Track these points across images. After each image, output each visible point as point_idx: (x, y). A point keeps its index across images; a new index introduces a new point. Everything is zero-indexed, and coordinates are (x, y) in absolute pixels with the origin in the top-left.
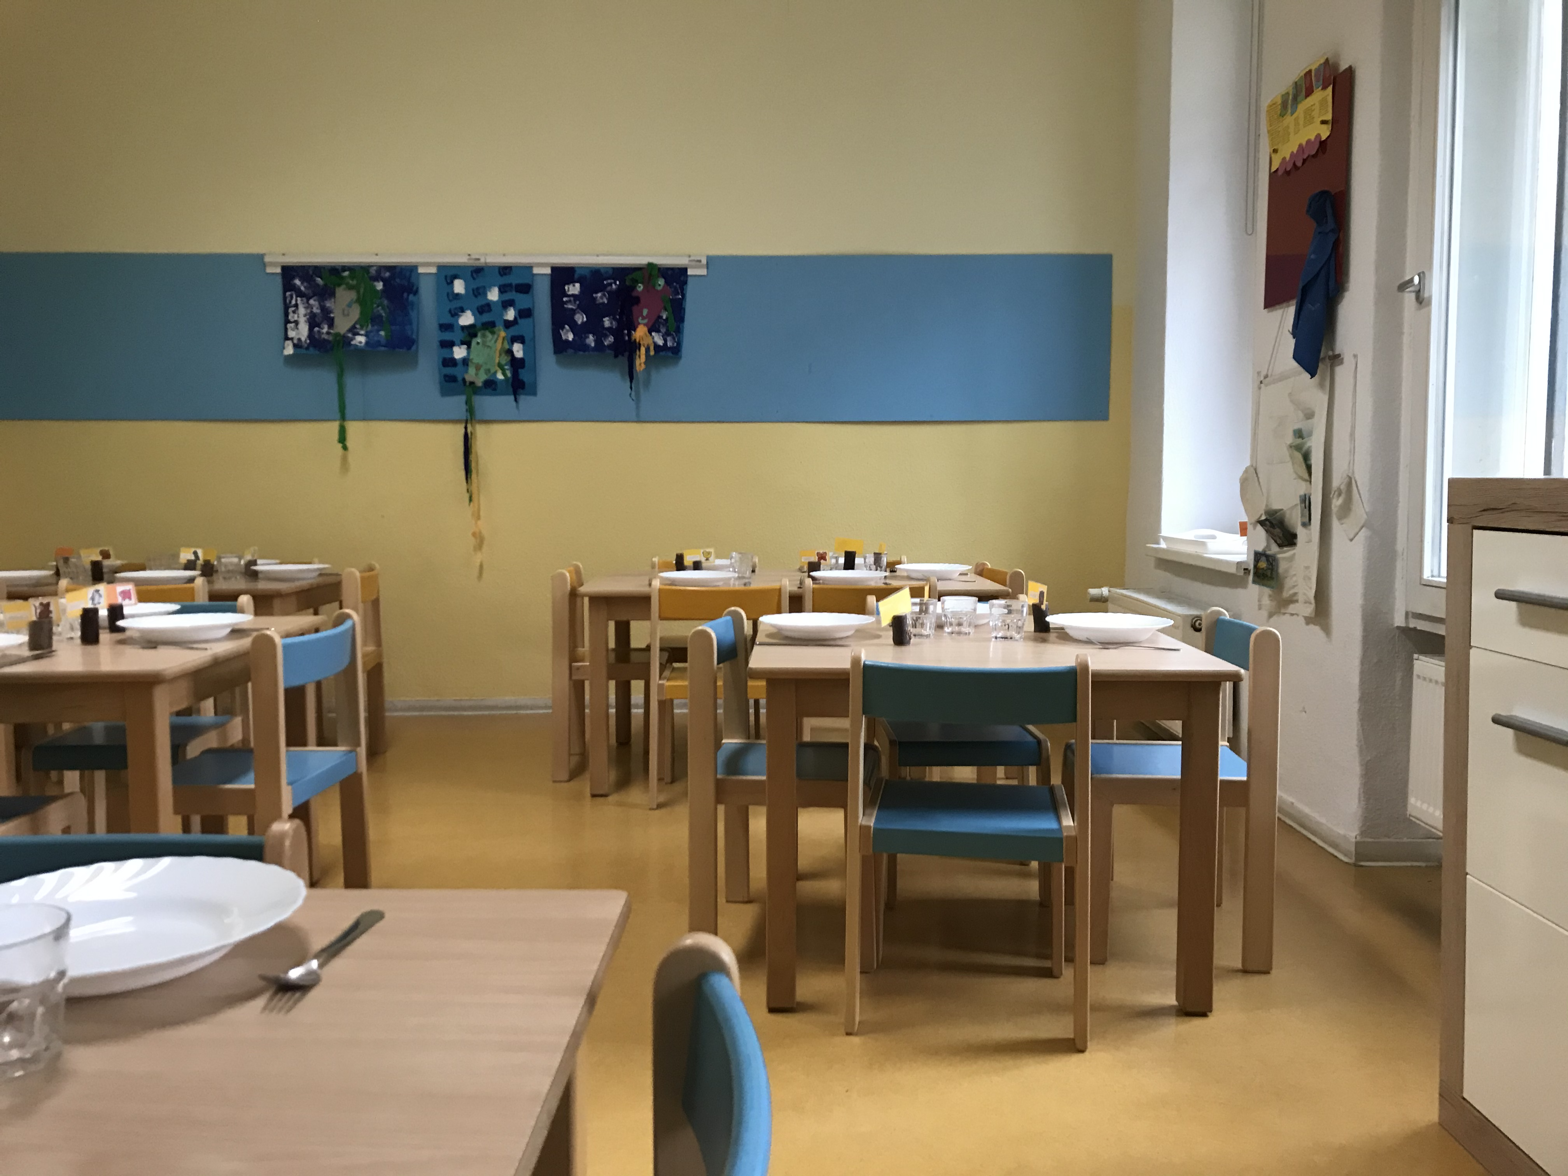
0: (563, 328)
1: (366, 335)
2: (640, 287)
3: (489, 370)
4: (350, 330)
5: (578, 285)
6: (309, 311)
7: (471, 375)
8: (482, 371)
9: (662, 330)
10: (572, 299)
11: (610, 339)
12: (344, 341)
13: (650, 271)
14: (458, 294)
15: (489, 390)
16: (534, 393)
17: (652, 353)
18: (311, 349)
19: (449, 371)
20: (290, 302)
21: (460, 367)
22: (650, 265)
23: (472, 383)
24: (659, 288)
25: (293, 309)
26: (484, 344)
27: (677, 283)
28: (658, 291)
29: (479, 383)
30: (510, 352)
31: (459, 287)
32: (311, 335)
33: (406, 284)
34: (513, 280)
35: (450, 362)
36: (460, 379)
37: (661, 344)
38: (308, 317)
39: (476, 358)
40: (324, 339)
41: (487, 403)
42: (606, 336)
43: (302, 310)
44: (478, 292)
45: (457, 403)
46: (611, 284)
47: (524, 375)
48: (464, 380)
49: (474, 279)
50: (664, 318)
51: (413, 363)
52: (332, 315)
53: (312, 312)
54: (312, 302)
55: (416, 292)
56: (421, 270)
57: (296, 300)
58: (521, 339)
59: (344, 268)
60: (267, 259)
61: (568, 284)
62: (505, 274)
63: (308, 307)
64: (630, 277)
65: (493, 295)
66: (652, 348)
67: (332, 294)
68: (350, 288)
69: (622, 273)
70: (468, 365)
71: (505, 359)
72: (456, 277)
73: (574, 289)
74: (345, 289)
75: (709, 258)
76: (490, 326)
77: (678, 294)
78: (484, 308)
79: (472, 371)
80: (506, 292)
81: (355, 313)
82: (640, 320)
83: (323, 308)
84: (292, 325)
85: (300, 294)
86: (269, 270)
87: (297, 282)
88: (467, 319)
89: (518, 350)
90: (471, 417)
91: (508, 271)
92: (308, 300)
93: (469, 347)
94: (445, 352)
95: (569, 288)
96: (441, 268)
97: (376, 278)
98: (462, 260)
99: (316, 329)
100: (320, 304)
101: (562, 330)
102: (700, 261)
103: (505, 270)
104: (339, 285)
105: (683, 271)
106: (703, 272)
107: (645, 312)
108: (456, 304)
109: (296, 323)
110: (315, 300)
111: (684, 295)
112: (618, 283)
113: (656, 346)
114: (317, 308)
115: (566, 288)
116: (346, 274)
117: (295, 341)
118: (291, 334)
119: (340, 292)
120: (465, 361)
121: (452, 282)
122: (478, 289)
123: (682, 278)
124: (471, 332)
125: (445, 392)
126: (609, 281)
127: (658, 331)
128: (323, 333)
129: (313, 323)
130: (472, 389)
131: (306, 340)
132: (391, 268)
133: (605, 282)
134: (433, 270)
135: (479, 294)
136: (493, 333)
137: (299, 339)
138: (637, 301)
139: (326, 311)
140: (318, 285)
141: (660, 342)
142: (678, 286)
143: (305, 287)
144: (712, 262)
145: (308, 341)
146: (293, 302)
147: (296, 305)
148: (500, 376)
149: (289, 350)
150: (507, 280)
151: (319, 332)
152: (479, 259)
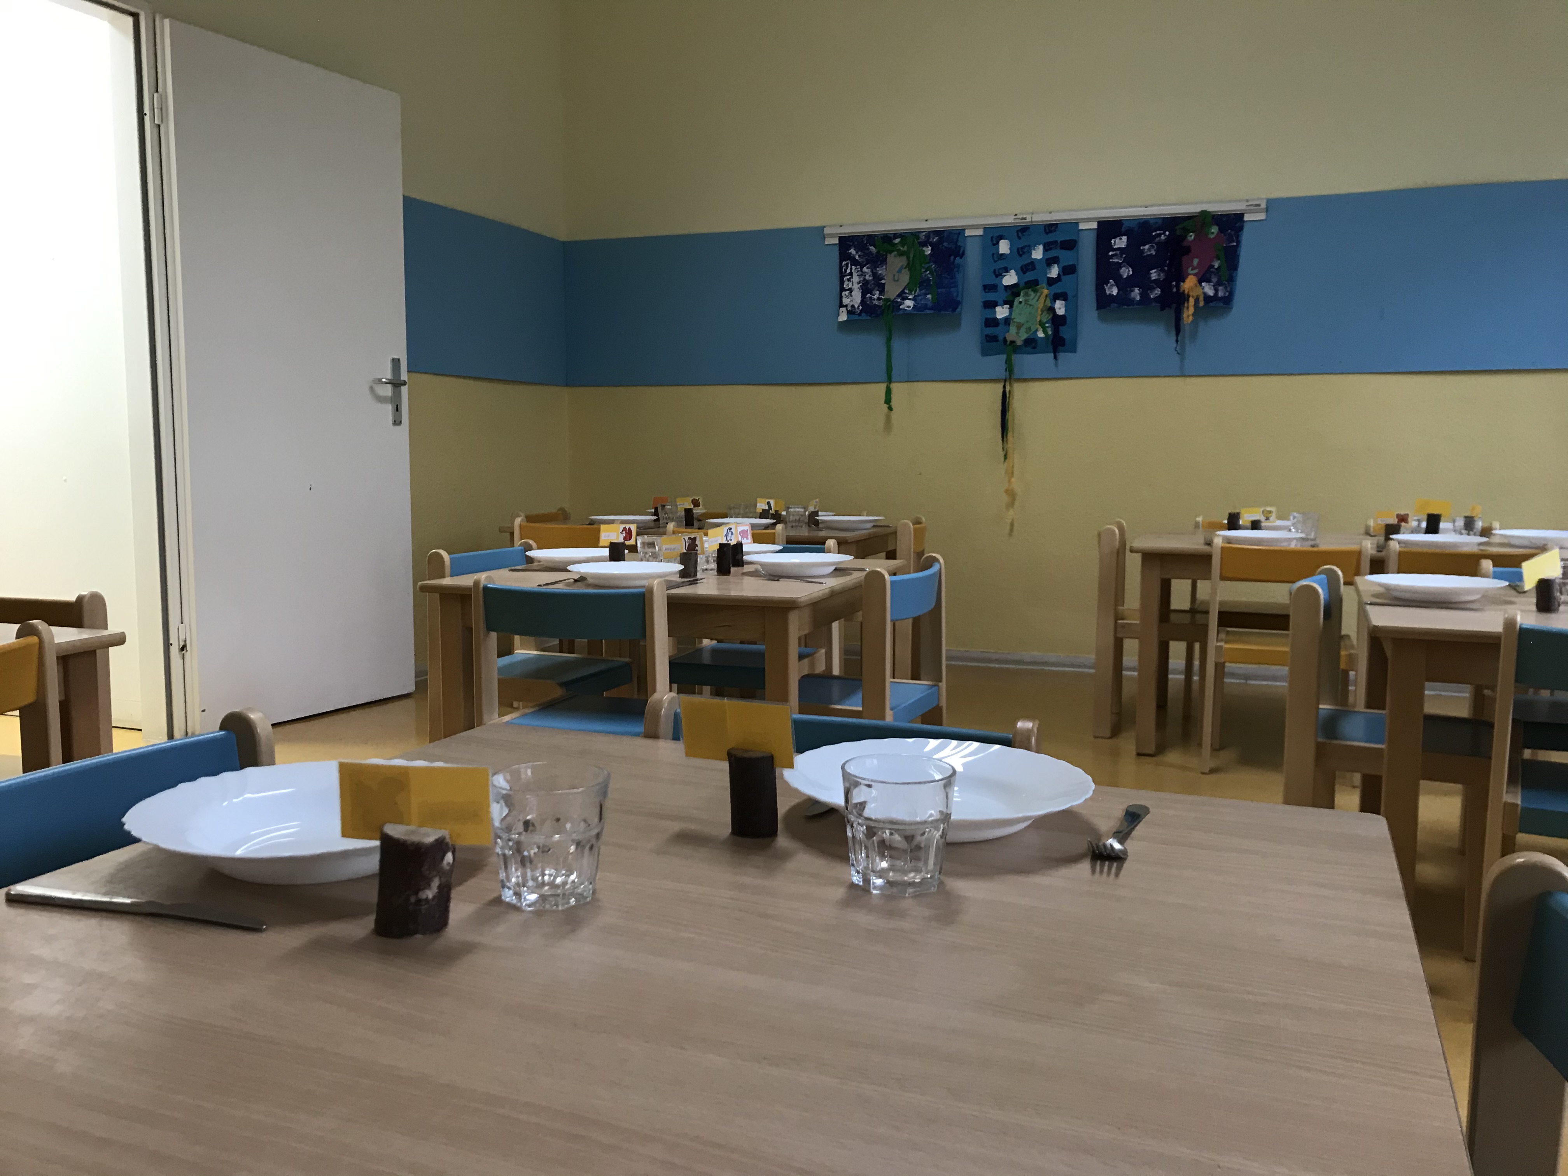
0: (1107, 283)
1: (913, 299)
2: (1191, 237)
3: (1030, 329)
4: (899, 296)
5: (1124, 238)
6: (862, 279)
7: (1012, 334)
8: (1023, 330)
9: (1213, 280)
10: (1118, 252)
11: (1156, 292)
12: (894, 306)
13: (1203, 220)
14: (1002, 254)
15: (1029, 349)
16: (1074, 350)
17: (1202, 304)
18: (863, 314)
19: (990, 331)
20: (846, 271)
21: (1001, 326)
22: (1204, 213)
23: (1013, 342)
24: (1212, 236)
25: (848, 277)
26: (1026, 302)
27: (1232, 230)
28: (1211, 239)
29: (1019, 342)
30: (1052, 310)
31: (1004, 247)
32: (863, 302)
33: (953, 247)
34: (1059, 237)
35: (992, 322)
36: (1001, 338)
37: (1212, 295)
38: (861, 284)
39: (1017, 318)
40: (875, 304)
41: (1027, 362)
42: (1153, 289)
43: (856, 279)
44: (1022, 251)
45: (997, 362)
46: (1161, 234)
47: (1064, 332)
48: (1005, 340)
49: (1019, 238)
50: (1216, 266)
51: (956, 324)
52: (883, 282)
53: (864, 279)
54: (865, 269)
55: (962, 255)
56: (968, 233)
57: (851, 269)
58: (1063, 296)
59: (896, 235)
60: (827, 231)
61: (1115, 237)
62: (1051, 232)
63: (863, 274)
64: (1181, 226)
65: (1038, 254)
66: (1201, 298)
67: (884, 261)
68: (901, 254)
69: (1171, 222)
70: (1009, 324)
71: (1046, 317)
72: (1001, 237)
73: (1121, 242)
74: (895, 256)
75: (1269, 202)
76: (1033, 285)
77: (1233, 241)
78: (1028, 267)
79: (1013, 329)
80: (1050, 249)
81: (905, 278)
82: (1190, 271)
83: (875, 275)
84: (847, 292)
85: (855, 263)
86: (828, 241)
87: (853, 251)
88: (1010, 279)
89: (1060, 308)
90: (1010, 376)
91: (1053, 228)
92: (862, 268)
93: (1011, 307)
94: (988, 314)
95: (1115, 241)
96: (987, 229)
97: (924, 244)
98: (1009, 220)
99: (868, 295)
100: (872, 271)
101: (1107, 285)
102: (1259, 205)
103: (1051, 228)
104: (891, 252)
105: (1239, 216)
106: (1262, 216)
107: (1196, 262)
108: (1001, 264)
109: (851, 290)
110: (868, 268)
111: (1238, 243)
112: (1167, 233)
113: (1207, 299)
114: (870, 276)
115: (1113, 241)
116: (897, 241)
117: (849, 308)
118: (845, 301)
119: (891, 258)
120: (1007, 321)
121: (998, 243)
122: (1023, 248)
123: (1238, 225)
124: (1014, 291)
125: (985, 353)
126: (1158, 232)
127: (1208, 281)
128: (874, 299)
129: (866, 289)
130: (1012, 348)
131: (859, 306)
132: (939, 233)
133: (1154, 234)
134: (980, 232)
135: (1024, 253)
136: (1035, 291)
137: (853, 306)
138: (1187, 250)
139: (877, 278)
140: (871, 253)
141: (1211, 292)
142: (1233, 233)
143: (859, 256)
144: (1272, 205)
145: (861, 308)
146: (848, 271)
147: (851, 274)
148: (1041, 334)
149: (843, 317)
150: (1051, 238)
151: (871, 298)
152: (1025, 219)
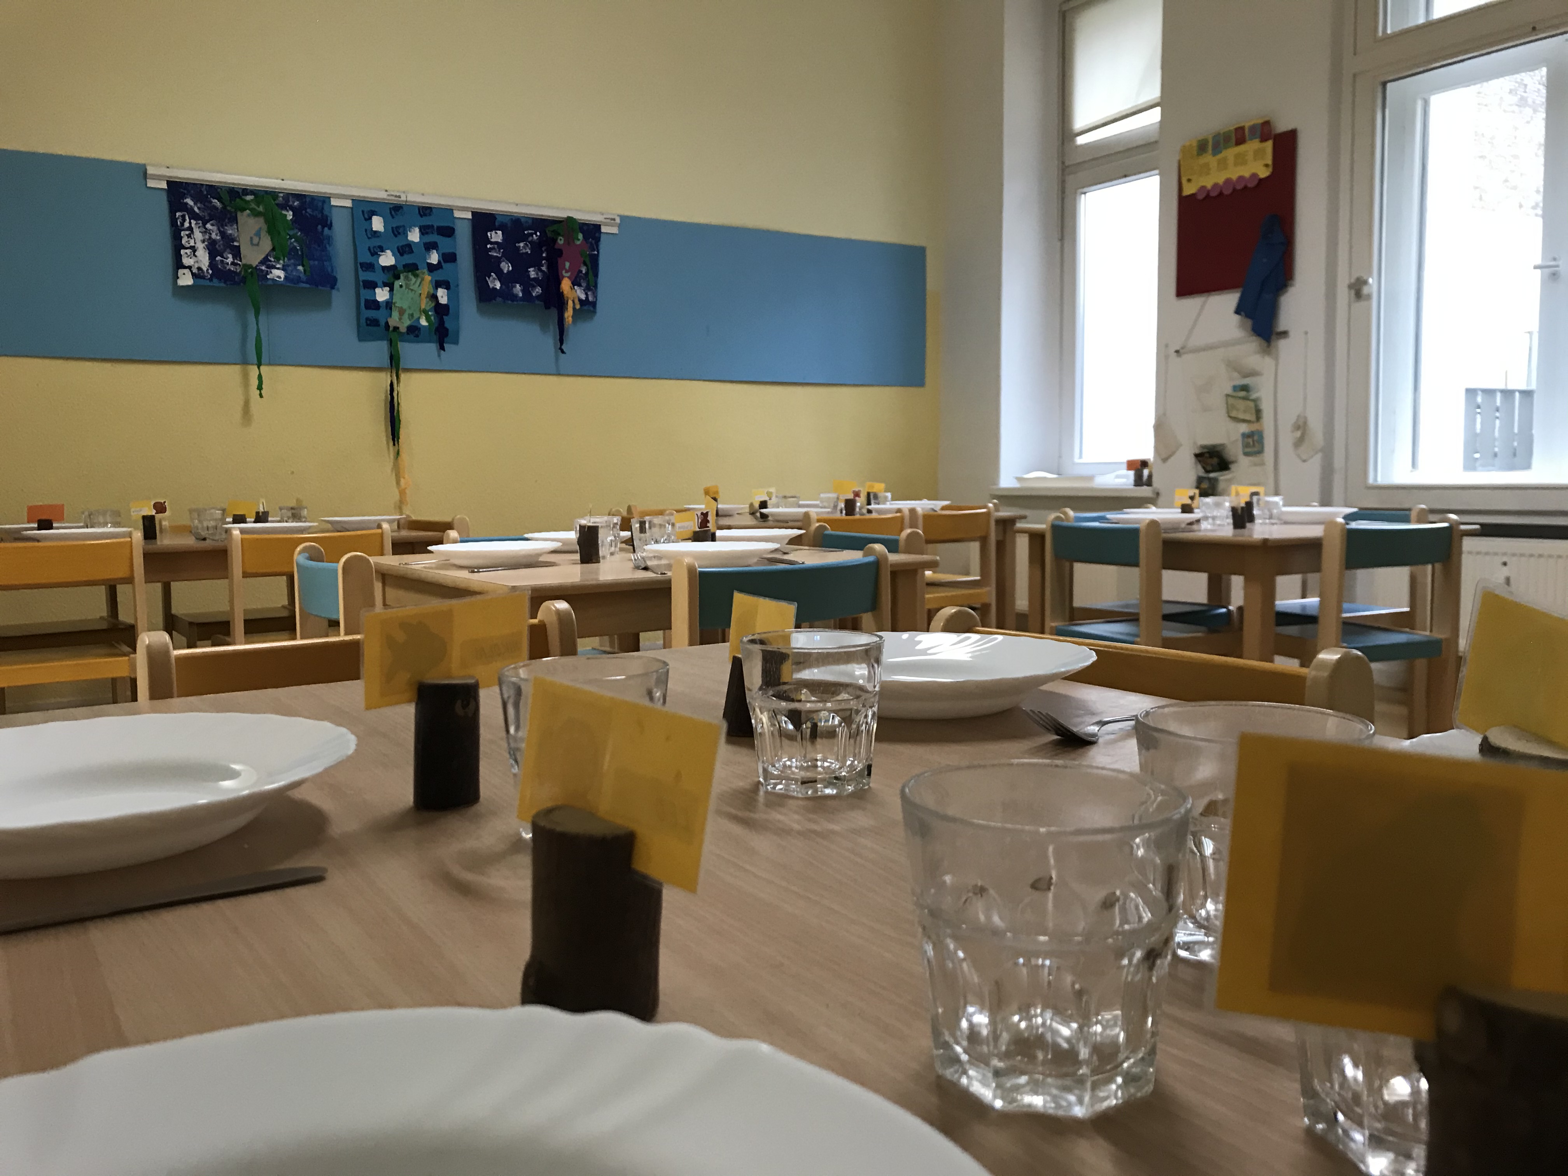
0: (489, 276)
1: (284, 269)
2: (561, 241)
3: (412, 315)
4: (265, 261)
5: (500, 233)
6: (207, 237)
7: (394, 320)
8: (406, 316)
9: (582, 284)
10: (496, 246)
11: (537, 290)
12: (259, 274)
13: (568, 225)
14: (376, 232)
15: (411, 337)
16: (456, 342)
17: (578, 307)
18: (215, 280)
19: (372, 314)
20: (182, 224)
21: (383, 310)
22: (570, 219)
23: (396, 329)
24: (578, 243)
25: (187, 233)
26: (407, 286)
27: (593, 239)
28: (577, 245)
29: (403, 329)
30: (434, 297)
31: (377, 224)
32: (212, 265)
33: (319, 216)
34: (435, 221)
35: (374, 304)
36: (382, 323)
37: (584, 299)
38: (206, 243)
39: (398, 302)
40: (230, 270)
41: (408, 350)
42: (534, 287)
43: (198, 235)
44: (398, 231)
45: (379, 349)
46: (531, 235)
47: (448, 323)
48: (387, 325)
49: (393, 217)
50: (584, 272)
51: (327, 304)
52: (236, 244)
53: (210, 238)
54: (208, 226)
55: (330, 227)
56: (334, 202)
57: (190, 223)
58: (446, 285)
59: (246, 191)
60: (151, 171)
61: (491, 231)
62: (425, 215)
63: (206, 231)
64: (551, 228)
65: (414, 236)
66: (577, 301)
67: (234, 220)
68: (256, 214)
69: (541, 223)
70: (391, 309)
71: (425, 304)
72: (374, 213)
73: (497, 236)
74: (249, 215)
75: (623, 218)
76: (412, 268)
77: (594, 251)
78: (405, 249)
79: (395, 314)
80: (427, 233)
81: (266, 245)
82: (564, 273)
83: (223, 234)
84: (188, 251)
85: (194, 216)
86: (151, 184)
87: (189, 201)
88: (387, 259)
89: (443, 296)
90: (395, 364)
91: (428, 211)
92: (204, 225)
93: (391, 290)
94: (365, 294)
95: (491, 235)
96: (357, 202)
97: (285, 206)
98: (381, 195)
99: (218, 258)
100: (219, 229)
101: (489, 278)
102: (614, 220)
103: (425, 211)
104: (243, 210)
105: (597, 227)
106: (615, 230)
107: (567, 265)
108: (376, 242)
109: (194, 249)
110: (212, 225)
111: (598, 252)
112: (538, 234)
113: (580, 300)
114: (216, 234)
115: (489, 234)
116: (249, 198)
117: (195, 271)
118: (186, 261)
119: (244, 218)
120: (389, 304)
121: (370, 218)
122: (397, 227)
123: (597, 235)
124: (393, 273)
125: (362, 337)
126: (530, 231)
127: (579, 285)
128: (228, 264)
129: (213, 249)
130: (391, 335)
131: (208, 270)
132: (300, 196)
133: (526, 232)
134: (348, 203)
135: (399, 233)
136: (416, 276)
137: (199, 269)
138: (560, 253)
139: (228, 240)
140: (216, 208)
141: (583, 297)
142: (593, 242)
143: (199, 208)
144: (626, 221)
145: (210, 272)
146: (187, 225)
147: (190, 229)
148: (424, 322)
149: (185, 279)
150: (426, 221)
151: (222, 261)
152: (399, 197)
